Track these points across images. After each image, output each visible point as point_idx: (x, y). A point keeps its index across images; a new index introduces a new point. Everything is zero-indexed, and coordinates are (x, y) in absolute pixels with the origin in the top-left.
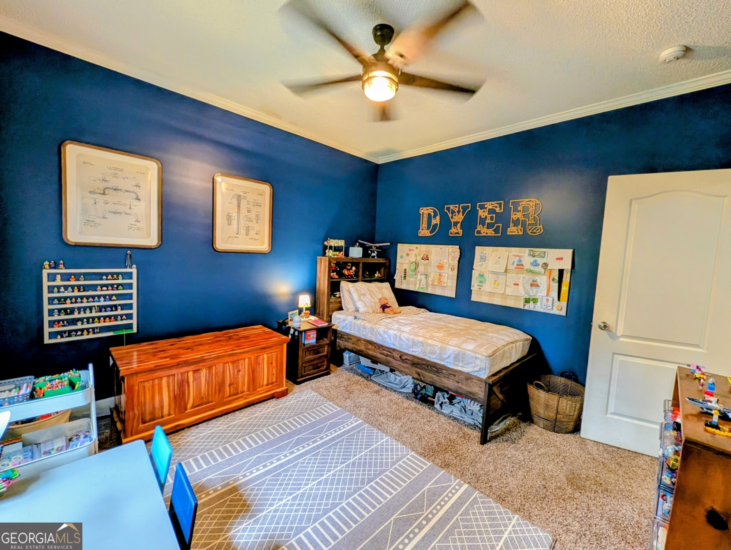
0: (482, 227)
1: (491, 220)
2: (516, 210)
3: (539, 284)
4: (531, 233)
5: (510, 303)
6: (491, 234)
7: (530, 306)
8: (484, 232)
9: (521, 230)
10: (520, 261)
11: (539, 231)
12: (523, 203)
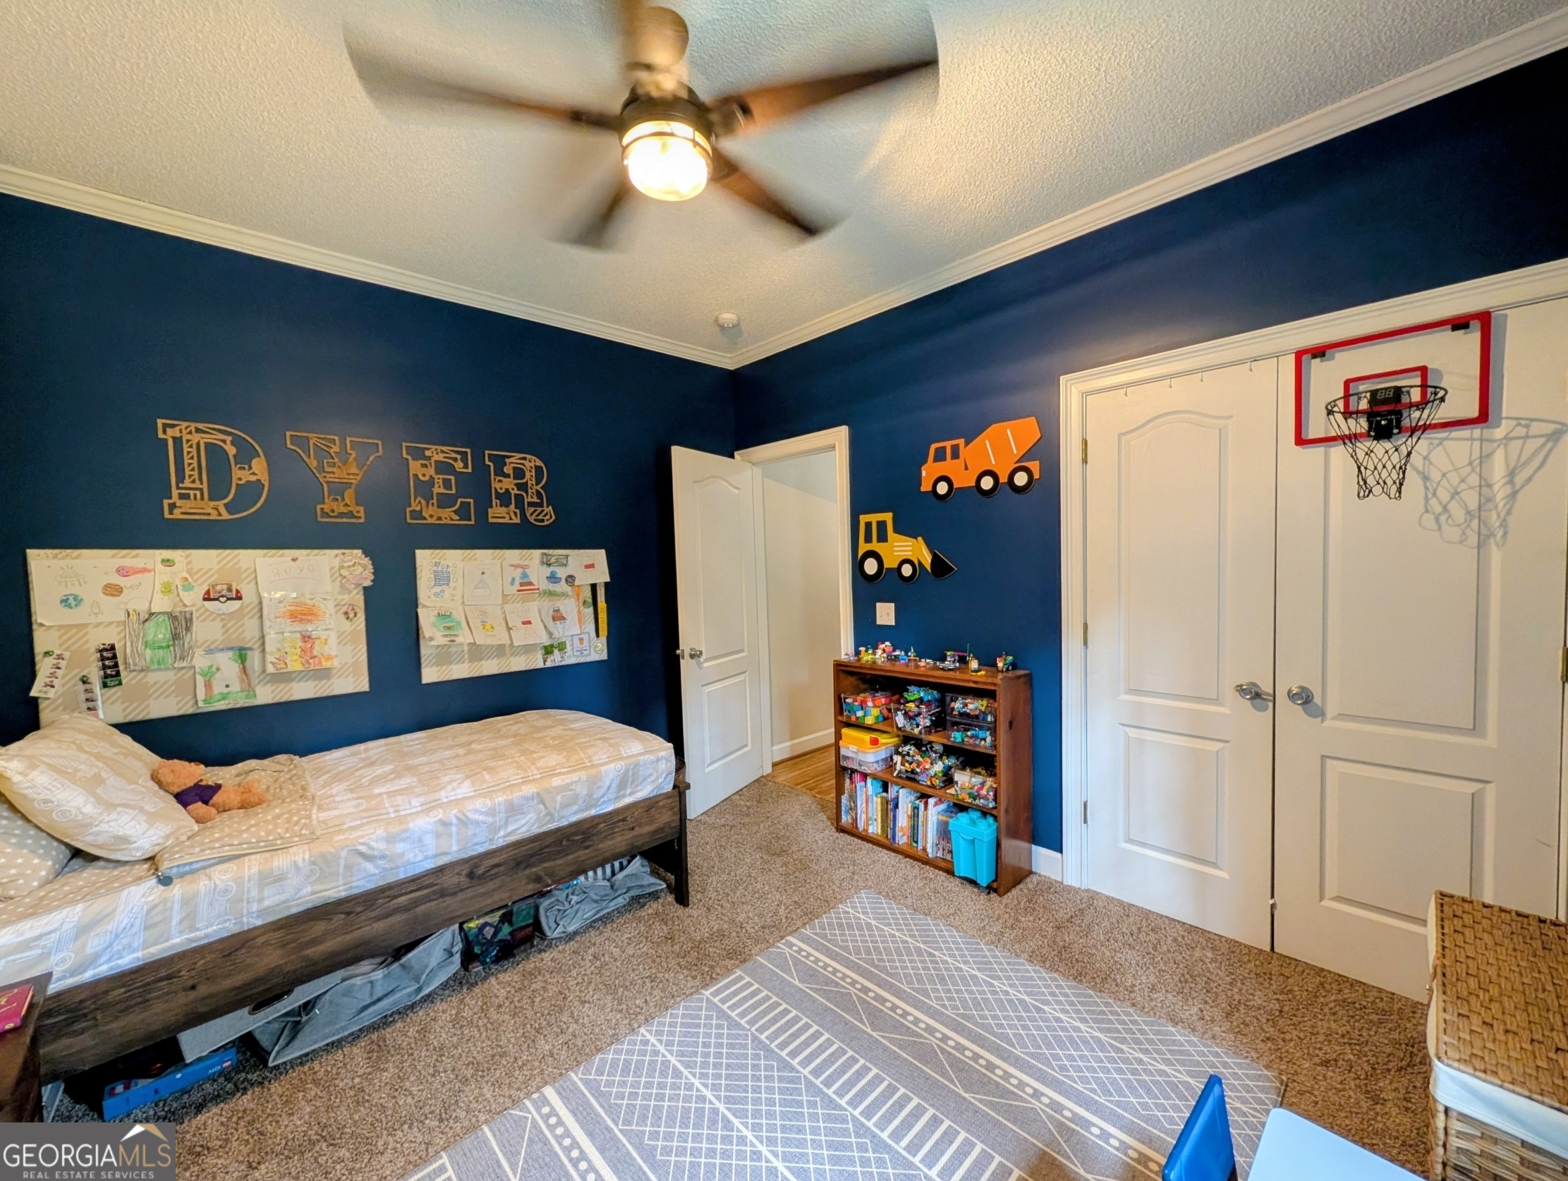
0: (423, 502)
1: (445, 488)
2: (500, 472)
3: (564, 615)
4: (535, 520)
5: (518, 664)
6: (452, 519)
7: (556, 660)
8: (431, 516)
9: (515, 514)
10: (525, 575)
11: (548, 517)
12: (512, 460)
